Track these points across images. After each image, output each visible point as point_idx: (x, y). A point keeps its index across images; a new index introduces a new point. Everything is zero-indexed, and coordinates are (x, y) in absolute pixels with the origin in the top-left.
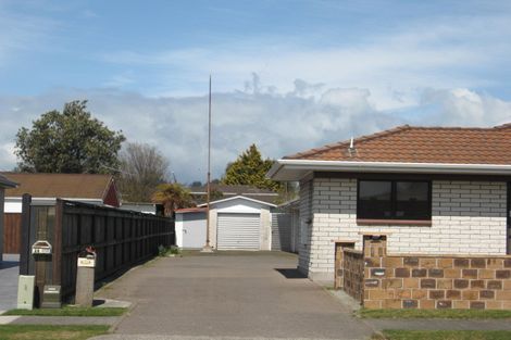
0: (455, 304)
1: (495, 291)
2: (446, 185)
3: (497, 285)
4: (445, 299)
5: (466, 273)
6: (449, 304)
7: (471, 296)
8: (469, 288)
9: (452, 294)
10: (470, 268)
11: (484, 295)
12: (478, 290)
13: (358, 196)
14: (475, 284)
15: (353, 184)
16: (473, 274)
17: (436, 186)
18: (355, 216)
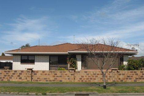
0: (4, 80)
1: (12, 77)
2: (37, 56)
3: (13, 76)
4: (2, 79)
5: (6, 74)
6: (3, 80)
7: (7, 78)
8: (7, 77)
9: (3, 78)
10: (7, 72)
11: (10, 78)
12: (9, 77)
13: (21, 59)
14: (8, 76)
15: (20, 56)
16: (8, 74)
17: (35, 57)
18: (20, 62)
